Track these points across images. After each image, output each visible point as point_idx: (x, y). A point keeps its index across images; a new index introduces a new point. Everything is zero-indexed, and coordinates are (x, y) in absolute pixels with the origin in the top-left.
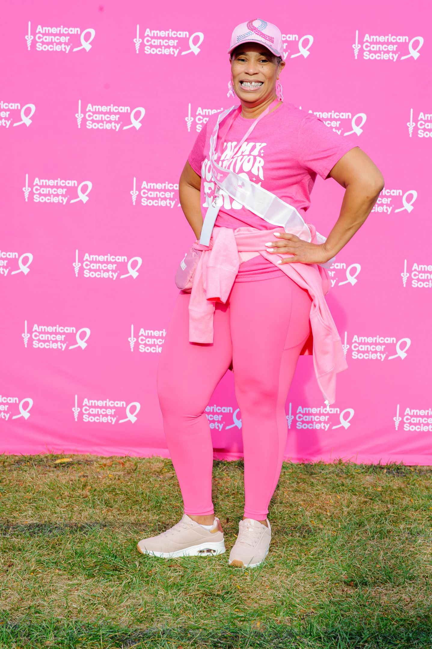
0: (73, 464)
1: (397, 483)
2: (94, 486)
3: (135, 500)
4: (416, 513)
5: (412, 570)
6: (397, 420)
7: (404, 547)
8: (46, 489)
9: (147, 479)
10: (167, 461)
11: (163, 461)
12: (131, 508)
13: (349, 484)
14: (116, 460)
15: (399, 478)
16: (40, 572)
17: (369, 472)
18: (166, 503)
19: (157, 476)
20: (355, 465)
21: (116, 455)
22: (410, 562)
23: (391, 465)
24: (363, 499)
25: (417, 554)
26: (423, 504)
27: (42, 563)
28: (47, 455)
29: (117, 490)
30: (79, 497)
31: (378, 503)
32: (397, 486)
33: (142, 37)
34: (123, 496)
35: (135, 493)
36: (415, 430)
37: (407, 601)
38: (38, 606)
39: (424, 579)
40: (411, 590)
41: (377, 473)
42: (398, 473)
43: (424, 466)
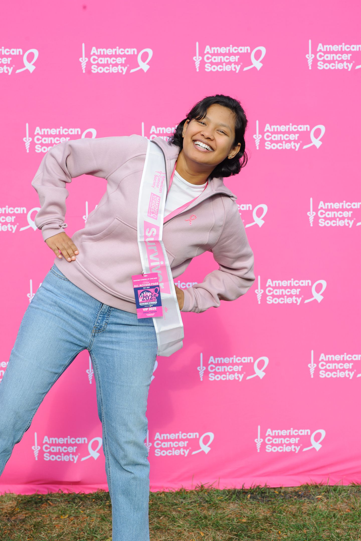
1: (262, 510)
6: (259, 442)
15: (264, 503)
17: (232, 499)
20: (218, 491)
23: (255, 489)
32: (263, 514)
36: (278, 451)
41: (240, 500)
42: (263, 497)
43: (288, 488)
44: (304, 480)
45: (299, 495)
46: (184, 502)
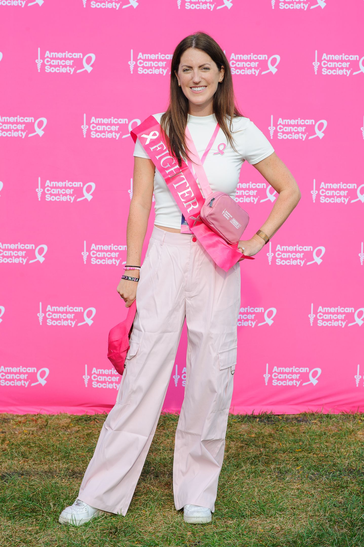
1: (268, 430)
2: (11, 440)
3: (47, 451)
4: (285, 455)
5: (282, 503)
6: (267, 377)
7: (275, 484)
9: (56, 433)
10: (73, 418)
11: (70, 417)
12: (44, 459)
14: (30, 417)
15: (269, 425)
17: (244, 421)
18: (74, 453)
19: (65, 430)
20: (232, 415)
21: (29, 413)
22: (280, 496)
23: (262, 414)
24: (239, 444)
25: (286, 489)
26: (290, 447)
31: (253, 447)
32: (268, 432)
33: (43, 58)
34: (37, 448)
35: (47, 445)
36: (282, 385)
37: (278, 530)
39: (292, 511)
40: (282, 519)
41: (251, 422)
42: (269, 421)
43: (290, 415)
44: (303, 409)
45: (298, 420)
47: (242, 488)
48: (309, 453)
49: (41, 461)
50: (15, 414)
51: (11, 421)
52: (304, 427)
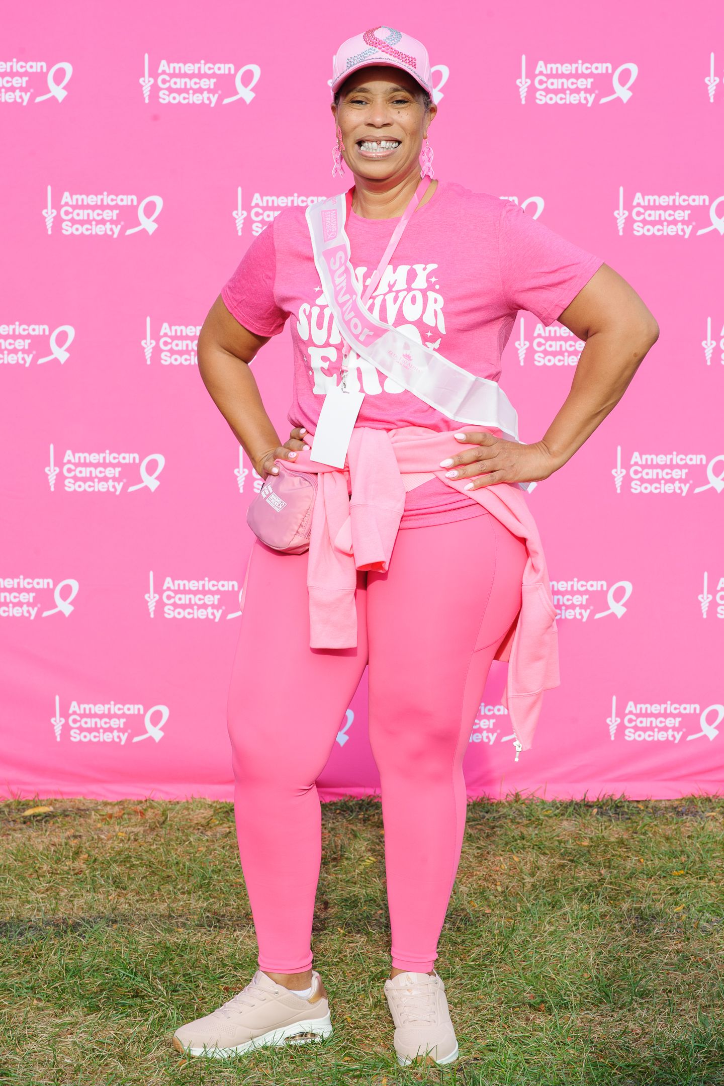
0: (54, 816)
1: (616, 831)
2: (93, 853)
3: (164, 875)
4: (650, 883)
5: (644, 980)
6: (613, 723)
7: (629, 941)
8: (11, 861)
9: (184, 838)
10: (218, 807)
11: (211, 806)
12: (159, 889)
13: (533, 836)
14: (130, 806)
15: (618, 822)
16: (5, 1006)
17: (567, 814)
18: (220, 878)
19: (202, 833)
20: (543, 802)
21: (129, 798)
22: (640, 966)
23: (605, 801)
24: (557, 861)
25: (652, 952)
26: (661, 867)
27: (9, 990)
28: (8, 802)
29: (133, 859)
30: (68, 874)
31: (584, 867)
32: (616, 836)
33: (154, 74)
34: (143, 869)
35: (164, 863)
36: (644, 739)
37: (637, 1034)
38: (5, 1063)
39: (665, 995)
40: (644, 1014)
41: (581, 816)
42: (618, 814)
43: (661, 801)
44: (687, 789)
45: (678, 812)
46: (487, 817)
47: (563, 950)
48: (701, 879)
49: (153, 894)
50: (100, 800)
51: (93, 813)
52: (690, 825)
